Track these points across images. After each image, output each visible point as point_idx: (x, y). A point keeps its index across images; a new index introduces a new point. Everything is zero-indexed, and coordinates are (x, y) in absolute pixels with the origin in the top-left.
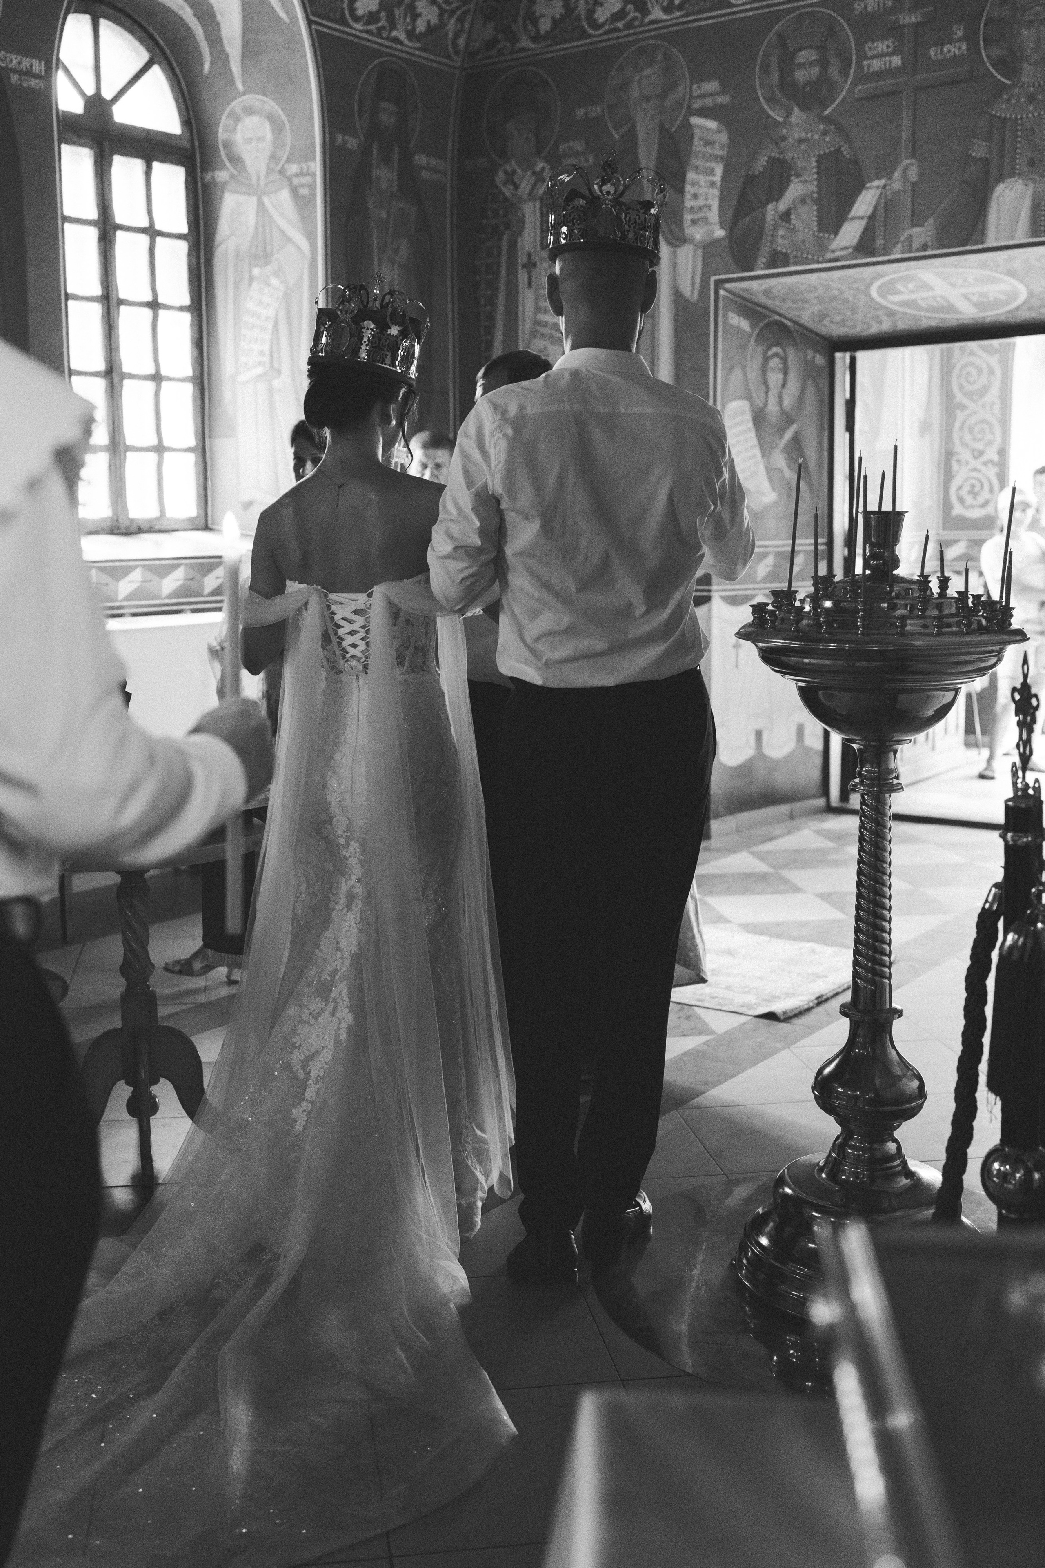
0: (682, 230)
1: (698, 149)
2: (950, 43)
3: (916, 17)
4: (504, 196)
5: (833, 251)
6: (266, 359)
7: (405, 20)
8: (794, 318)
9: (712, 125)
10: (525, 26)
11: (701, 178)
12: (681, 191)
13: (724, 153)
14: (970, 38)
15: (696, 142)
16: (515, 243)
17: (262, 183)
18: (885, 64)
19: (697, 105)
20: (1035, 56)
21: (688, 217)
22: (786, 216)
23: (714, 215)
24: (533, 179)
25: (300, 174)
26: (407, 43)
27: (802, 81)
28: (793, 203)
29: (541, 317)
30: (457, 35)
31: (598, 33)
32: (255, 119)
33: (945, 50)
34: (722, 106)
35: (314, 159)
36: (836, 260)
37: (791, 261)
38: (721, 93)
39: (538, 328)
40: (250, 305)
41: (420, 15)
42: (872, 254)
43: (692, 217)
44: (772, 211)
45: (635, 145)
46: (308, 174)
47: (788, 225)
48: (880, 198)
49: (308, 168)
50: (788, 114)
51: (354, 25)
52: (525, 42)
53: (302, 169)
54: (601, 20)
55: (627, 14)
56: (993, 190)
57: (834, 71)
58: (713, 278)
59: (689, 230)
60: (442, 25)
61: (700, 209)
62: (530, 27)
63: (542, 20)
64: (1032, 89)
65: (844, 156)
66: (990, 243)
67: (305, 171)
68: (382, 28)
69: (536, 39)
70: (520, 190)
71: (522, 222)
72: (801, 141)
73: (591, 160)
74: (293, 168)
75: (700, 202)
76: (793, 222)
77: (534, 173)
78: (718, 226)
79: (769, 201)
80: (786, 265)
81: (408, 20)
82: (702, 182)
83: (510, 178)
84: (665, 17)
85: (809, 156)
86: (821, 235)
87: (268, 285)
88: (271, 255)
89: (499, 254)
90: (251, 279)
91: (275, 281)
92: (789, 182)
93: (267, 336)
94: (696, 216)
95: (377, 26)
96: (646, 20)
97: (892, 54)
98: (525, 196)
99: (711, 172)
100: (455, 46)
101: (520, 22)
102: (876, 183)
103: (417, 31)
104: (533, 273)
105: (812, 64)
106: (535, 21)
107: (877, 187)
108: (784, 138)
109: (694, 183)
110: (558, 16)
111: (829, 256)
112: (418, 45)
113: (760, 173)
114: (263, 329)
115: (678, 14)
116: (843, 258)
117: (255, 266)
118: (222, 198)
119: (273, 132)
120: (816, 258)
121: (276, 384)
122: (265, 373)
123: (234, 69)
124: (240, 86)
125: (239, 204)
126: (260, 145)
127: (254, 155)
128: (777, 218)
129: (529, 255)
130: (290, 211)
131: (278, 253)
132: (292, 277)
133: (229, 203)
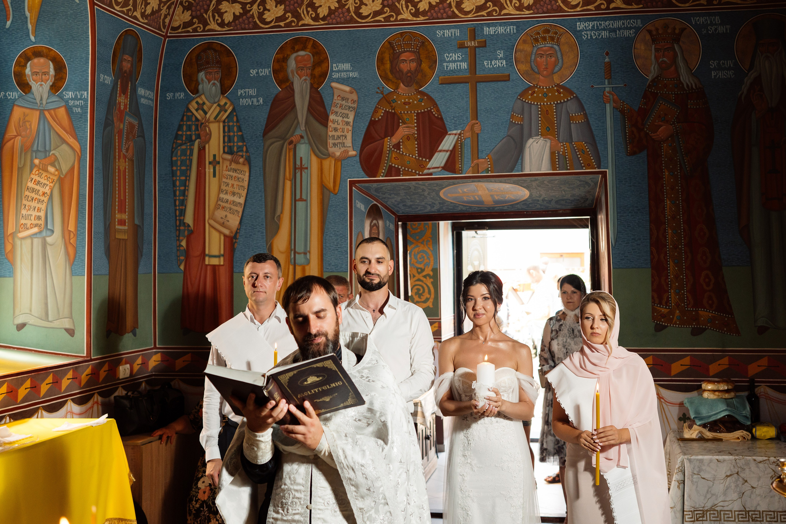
0: (327, 150)
1: (337, 102)
2: (496, 60)
3: (475, 44)
4: (196, 118)
5: (429, 169)
6: (42, 222)
7: (141, 6)
9: (347, 89)
10: (214, 17)
11: (340, 119)
12: (326, 125)
13: (355, 106)
14: (507, 58)
15: (335, 97)
16: (204, 148)
17: (44, 102)
18: (457, 66)
19: (336, 76)
20: (545, 72)
21: (331, 141)
22: (397, 146)
23: (348, 142)
24: (218, 109)
25: (76, 98)
26: (141, 20)
27: (405, 70)
28: (402, 139)
29: (222, 196)
30: (166, 16)
31: (267, 26)
32: (42, 60)
33: (493, 62)
34: (354, 78)
35: (86, 90)
36: (431, 174)
37: (401, 173)
38: (352, 71)
39: (219, 203)
41: (149, 3)
43: (334, 141)
44: (389, 142)
45: (293, 96)
46: (81, 99)
47: (398, 151)
48: (457, 140)
49: (82, 95)
50: (397, 88)
51: (116, 7)
52: (213, 26)
53: (76, 95)
54: (268, 20)
55: (287, 18)
56: (527, 141)
57: (425, 66)
58: (348, 180)
59: (331, 150)
60: (160, 10)
61: (339, 137)
62: (217, 17)
63: (225, 15)
64: (545, 90)
65: (434, 115)
66: (527, 172)
67: (80, 97)
68: (130, 10)
69: (222, 24)
70: (208, 116)
71: (209, 135)
72: (405, 103)
73: (261, 101)
74: (70, 94)
75: (339, 133)
76: (401, 150)
77: (219, 105)
78: (351, 149)
79: (386, 136)
81: (143, 6)
82: (340, 121)
83: (200, 107)
84: (312, 23)
85: (411, 112)
86: (420, 159)
87: (46, 171)
88: (50, 151)
89: (191, 154)
90: (33, 166)
92: (399, 126)
93: (43, 206)
94: (336, 142)
95: (127, 8)
96: (300, 24)
97: (461, 61)
98: (212, 119)
99: (347, 116)
100: (164, 22)
101: (210, 13)
102: (454, 132)
103: (146, 14)
104: (217, 168)
105: (412, 60)
106: (221, 15)
107: (456, 134)
108: (395, 101)
109: (334, 122)
110: (238, 14)
111: (426, 171)
112: (146, 21)
113: (379, 119)
114: (40, 201)
115: (323, 23)
116: (435, 173)
117: (36, 158)
118: (12, 110)
119: (55, 69)
120: (417, 172)
121: (49, 240)
122: (40, 232)
123: (30, 26)
124: (33, 38)
125: (25, 115)
126: (44, 76)
127: (39, 83)
128: (391, 147)
129: (215, 156)
130: (65, 121)
131: (54, 149)
132: (65, 168)
133: (17, 113)
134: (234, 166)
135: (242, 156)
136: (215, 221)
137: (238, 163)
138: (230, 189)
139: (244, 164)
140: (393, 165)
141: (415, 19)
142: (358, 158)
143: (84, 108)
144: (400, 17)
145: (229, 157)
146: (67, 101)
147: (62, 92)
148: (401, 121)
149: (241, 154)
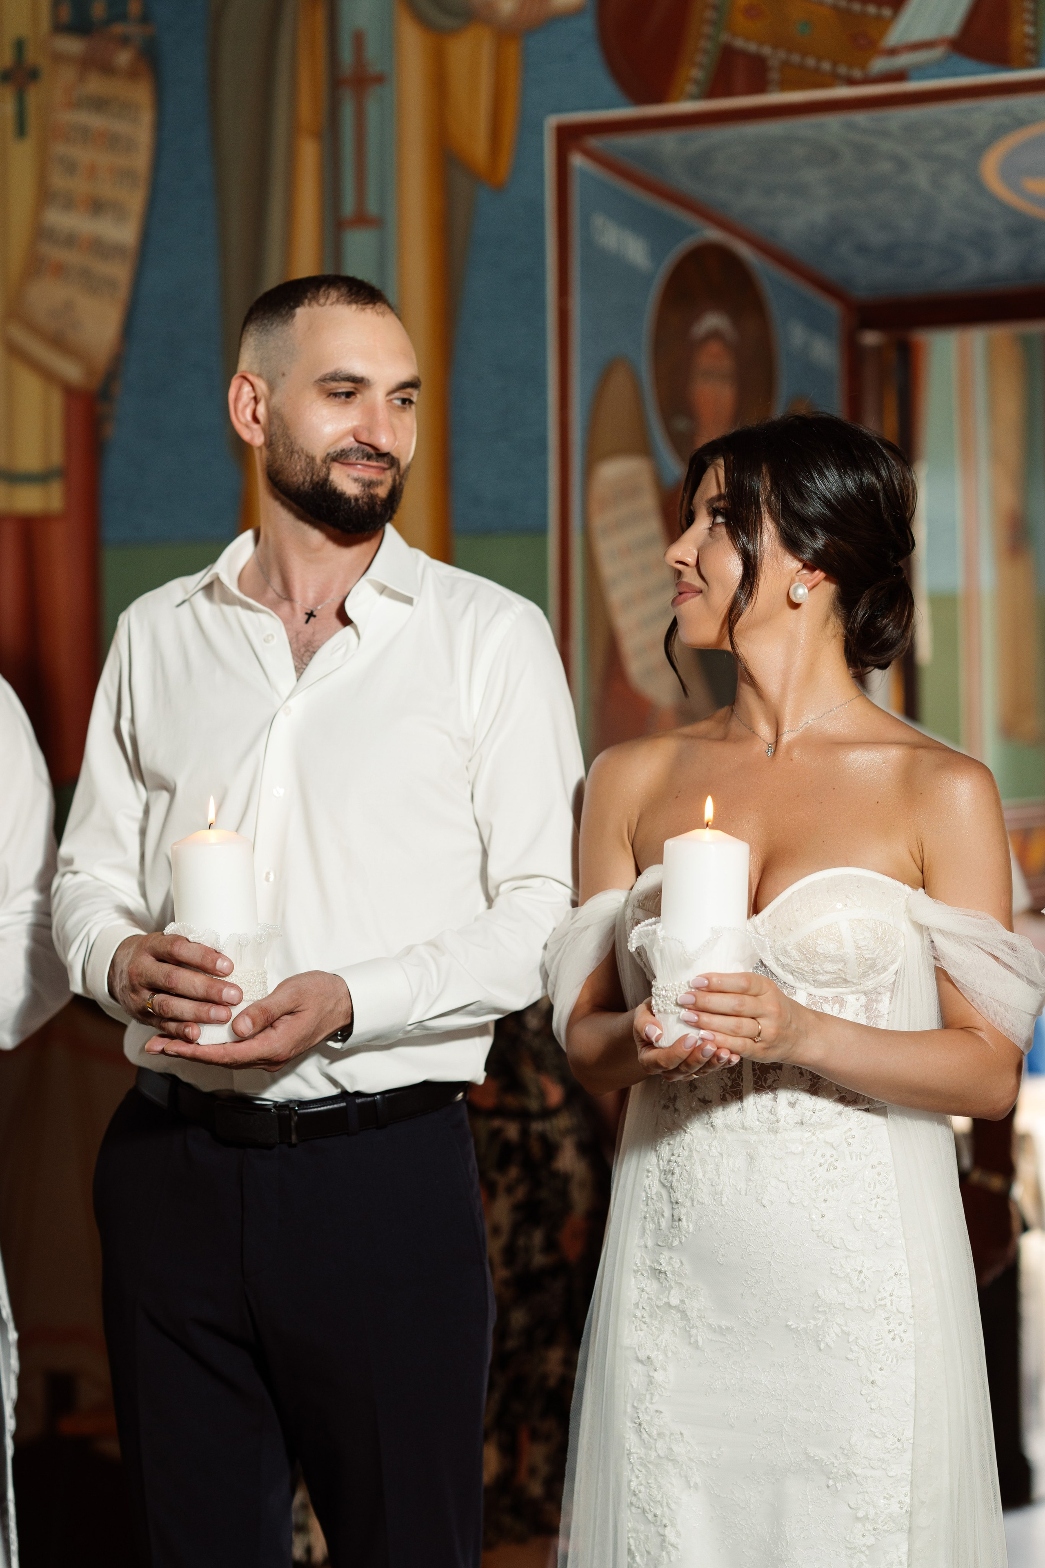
5: (893, 52)
36: (899, 76)
37: (774, 76)
39: (45, 248)
42: (1003, 61)
58: (552, 121)
80: (760, 88)
86: (856, 7)
104: (32, 98)
111: (879, 65)
116: (922, 71)
120: (842, 70)
129: (19, 46)
134: (95, 85)
135: (124, 41)
136: (32, 327)
137: (107, 69)
138: (79, 186)
139: (132, 74)
140: (740, 43)
142: (588, 25)
145: (72, 46)
149: (118, 29)
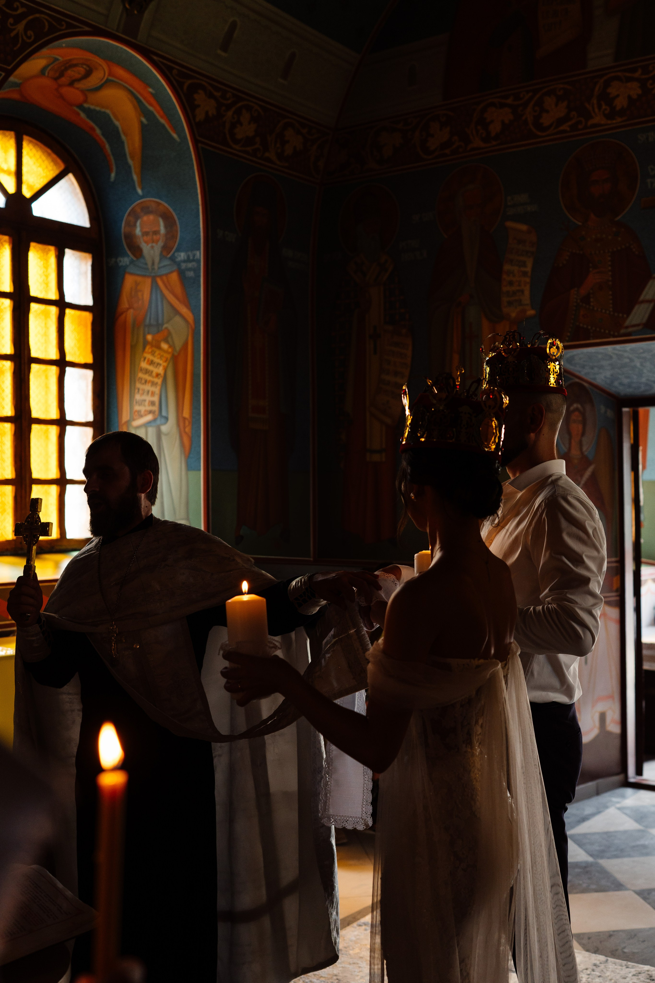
0: (500, 309)
1: (512, 246)
6: (156, 408)
8: (590, 380)
9: (524, 227)
11: (515, 269)
12: (499, 279)
13: (534, 249)
15: (511, 241)
16: (364, 319)
17: (156, 267)
19: (511, 212)
21: (505, 299)
22: (586, 299)
23: (526, 298)
25: (188, 260)
26: (277, 162)
27: (596, 195)
28: (592, 289)
29: (383, 376)
31: (430, 157)
32: (151, 217)
34: (531, 213)
35: (199, 249)
36: (629, 334)
37: (591, 335)
38: (531, 203)
39: (381, 385)
40: (144, 365)
41: (287, 142)
43: (508, 299)
44: (574, 295)
45: (460, 243)
46: (193, 260)
47: (587, 306)
49: (194, 256)
50: (586, 219)
51: (234, 146)
53: (188, 257)
54: (433, 147)
55: (453, 143)
57: (623, 187)
59: (505, 310)
61: (514, 293)
65: (634, 253)
67: (191, 258)
68: (257, 149)
69: (380, 162)
71: (370, 302)
72: (597, 240)
73: (425, 254)
74: (182, 256)
75: (515, 288)
76: (592, 304)
77: (379, 264)
78: (529, 307)
79: (572, 287)
81: (278, 145)
82: (516, 272)
83: (359, 268)
84: (482, 145)
85: (604, 252)
87: (159, 347)
88: (162, 324)
89: (351, 327)
90: (146, 343)
91: (164, 346)
92: (589, 271)
93: (157, 390)
94: (511, 299)
96: (468, 149)
98: (373, 282)
99: (523, 264)
101: (369, 149)
103: (285, 153)
104: (378, 342)
105: (604, 181)
106: (379, 149)
108: (583, 238)
110: (397, 145)
112: (285, 164)
113: (564, 265)
114: (154, 384)
115: (494, 143)
116: (635, 333)
117: (149, 333)
118: (123, 278)
119: (166, 227)
120: (612, 333)
121: (164, 428)
122: (155, 420)
123: (135, 177)
124: (140, 191)
125: (137, 284)
126: (155, 237)
127: (150, 245)
128: (579, 301)
129: (375, 328)
130: (178, 289)
131: (167, 322)
132: (178, 344)
133: (129, 281)
135: (404, 326)
137: (399, 334)
139: (407, 336)
140: (581, 325)
141: (609, 122)
143: (196, 270)
144: (591, 122)
146: (178, 264)
147: (174, 254)
148: (591, 265)
149: (403, 323)
